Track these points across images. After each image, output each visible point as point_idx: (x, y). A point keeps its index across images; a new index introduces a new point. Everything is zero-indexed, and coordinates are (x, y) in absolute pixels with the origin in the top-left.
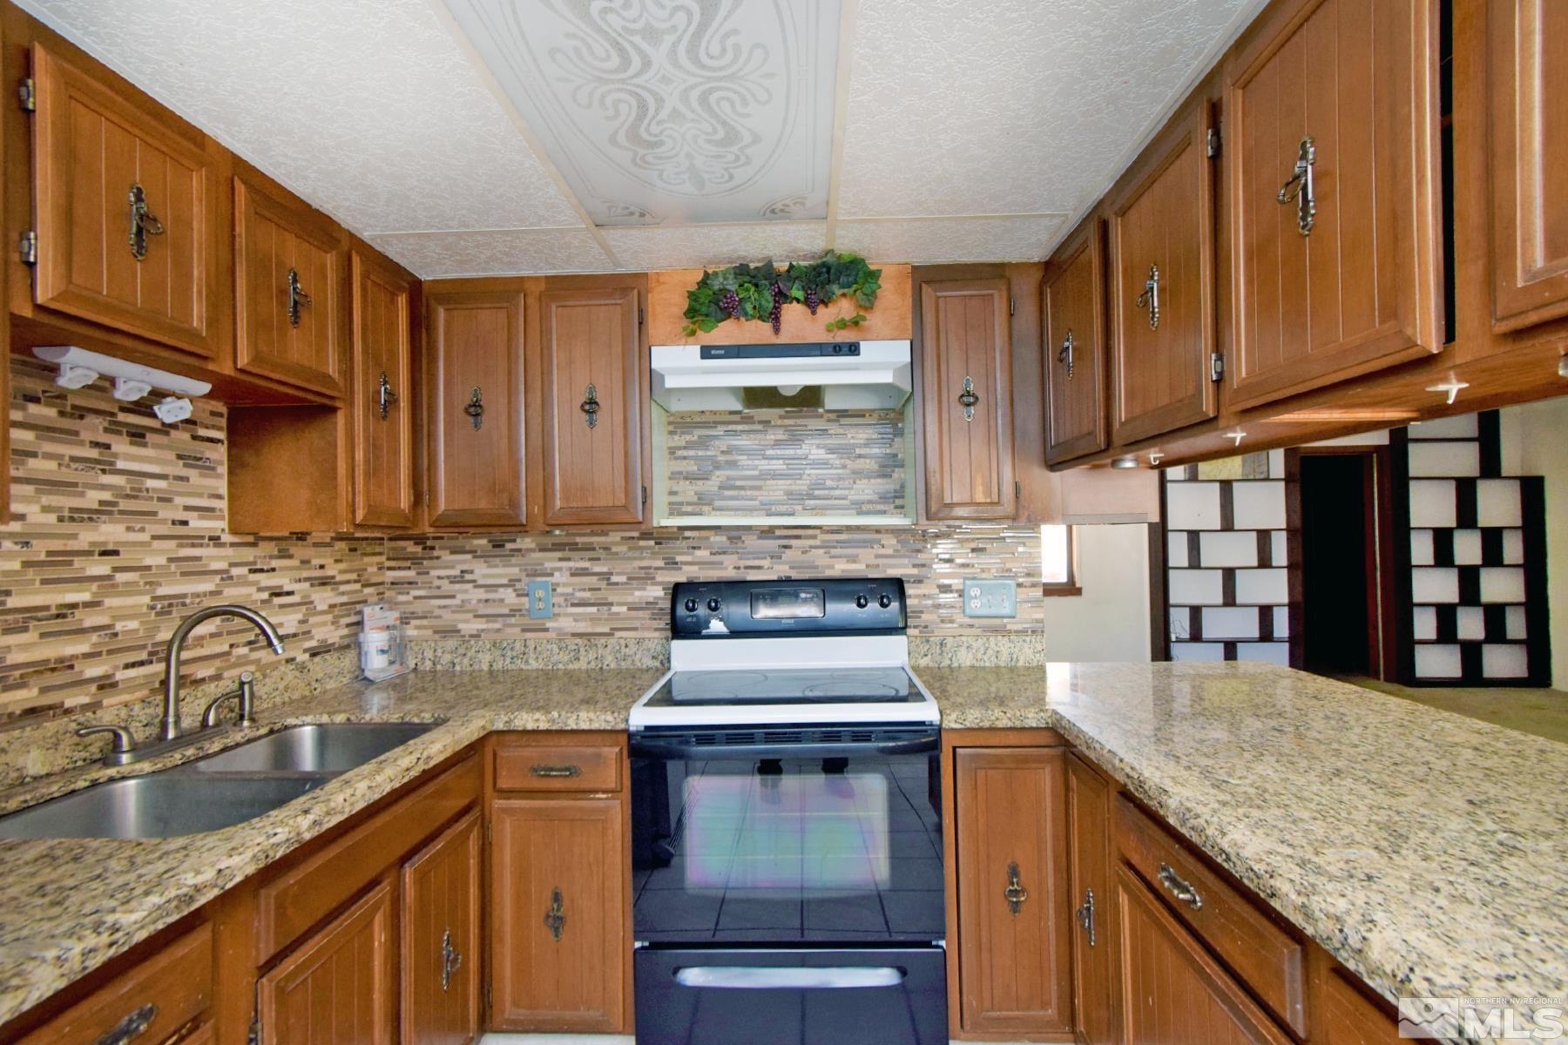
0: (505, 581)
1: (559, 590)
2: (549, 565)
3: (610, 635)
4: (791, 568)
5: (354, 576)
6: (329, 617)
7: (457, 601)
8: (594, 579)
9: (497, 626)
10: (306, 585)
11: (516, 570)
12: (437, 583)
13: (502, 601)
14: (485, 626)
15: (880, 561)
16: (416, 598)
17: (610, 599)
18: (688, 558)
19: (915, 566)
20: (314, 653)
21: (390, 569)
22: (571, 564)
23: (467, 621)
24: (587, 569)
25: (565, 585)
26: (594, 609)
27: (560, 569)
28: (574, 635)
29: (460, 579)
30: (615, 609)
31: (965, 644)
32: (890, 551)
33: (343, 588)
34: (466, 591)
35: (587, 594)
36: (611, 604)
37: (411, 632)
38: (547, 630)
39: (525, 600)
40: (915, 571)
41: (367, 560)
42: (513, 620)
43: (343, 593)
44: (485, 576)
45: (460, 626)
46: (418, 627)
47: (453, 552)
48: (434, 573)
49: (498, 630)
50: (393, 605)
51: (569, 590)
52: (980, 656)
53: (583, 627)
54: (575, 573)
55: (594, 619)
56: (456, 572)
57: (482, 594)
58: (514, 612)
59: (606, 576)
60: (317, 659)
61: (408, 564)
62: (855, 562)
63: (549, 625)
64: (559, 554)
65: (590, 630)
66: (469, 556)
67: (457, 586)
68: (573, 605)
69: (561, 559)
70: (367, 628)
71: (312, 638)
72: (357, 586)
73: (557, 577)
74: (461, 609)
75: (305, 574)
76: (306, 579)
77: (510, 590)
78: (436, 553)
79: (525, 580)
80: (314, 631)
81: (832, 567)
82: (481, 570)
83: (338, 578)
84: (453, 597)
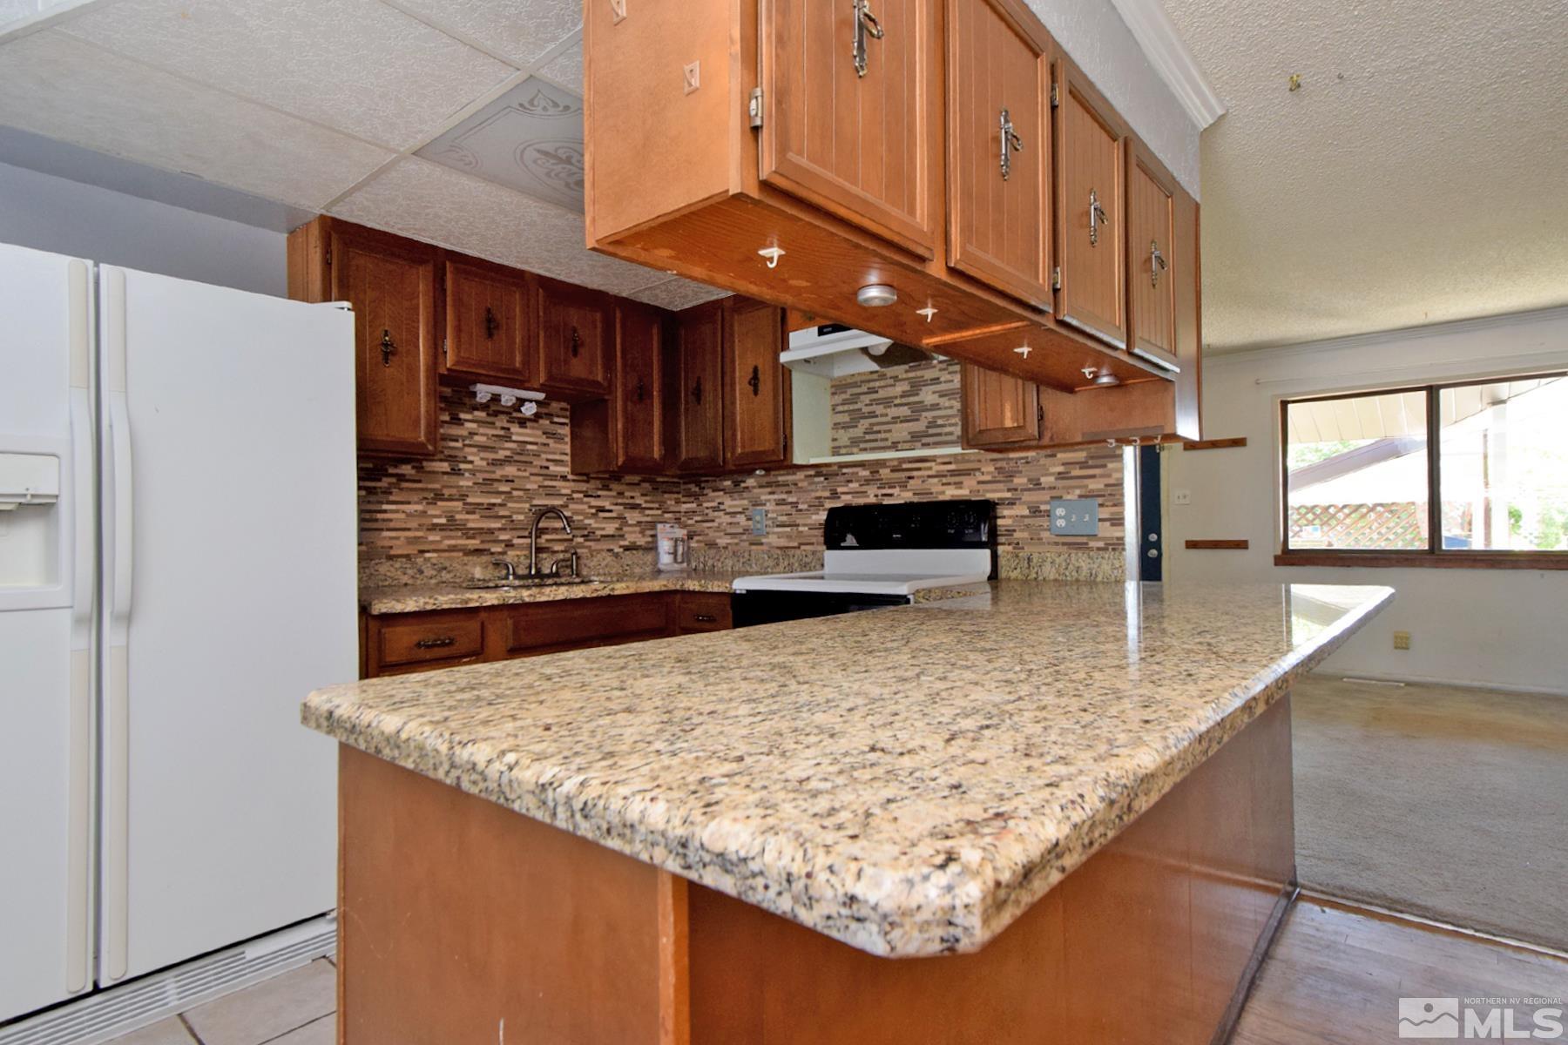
0: (740, 510)
1: (769, 515)
2: (763, 498)
3: (797, 547)
4: (914, 494)
5: (657, 505)
6: (637, 529)
7: (715, 524)
8: (789, 507)
9: (736, 541)
10: (621, 507)
11: (746, 502)
12: (707, 511)
13: (738, 523)
14: (729, 541)
15: (982, 487)
16: (697, 522)
17: (798, 522)
18: (844, 489)
19: (1009, 490)
20: (627, 549)
21: (684, 503)
22: (776, 497)
23: (720, 538)
24: (784, 500)
25: (773, 512)
26: (788, 529)
27: (769, 500)
28: (778, 548)
29: (715, 509)
30: (801, 529)
31: (1049, 559)
32: (988, 478)
33: (648, 512)
34: (720, 517)
35: (784, 518)
36: (798, 525)
37: (693, 544)
38: (762, 544)
39: (750, 523)
40: (1009, 495)
41: (666, 496)
42: (745, 537)
43: (648, 515)
44: (730, 506)
45: (718, 541)
46: (698, 541)
47: (714, 491)
48: (705, 505)
49: (737, 544)
50: (685, 526)
51: (775, 515)
52: (1062, 571)
53: (783, 542)
54: (780, 503)
55: (789, 537)
56: (714, 504)
57: (728, 519)
58: (746, 531)
59: (794, 504)
60: (627, 553)
61: (692, 499)
62: (961, 488)
63: (764, 540)
64: (769, 490)
65: (786, 545)
66: (722, 493)
67: (716, 514)
68: (778, 526)
69: (771, 493)
70: (659, 538)
71: (625, 540)
72: (659, 512)
73: (769, 507)
74: (718, 529)
75: (620, 501)
76: (621, 504)
77: (743, 516)
78: (705, 492)
79: (751, 508)
80: (626, 536)
81: (943, 493)
82: (729, 503)
83: (644, 506)
84: (713, 521)
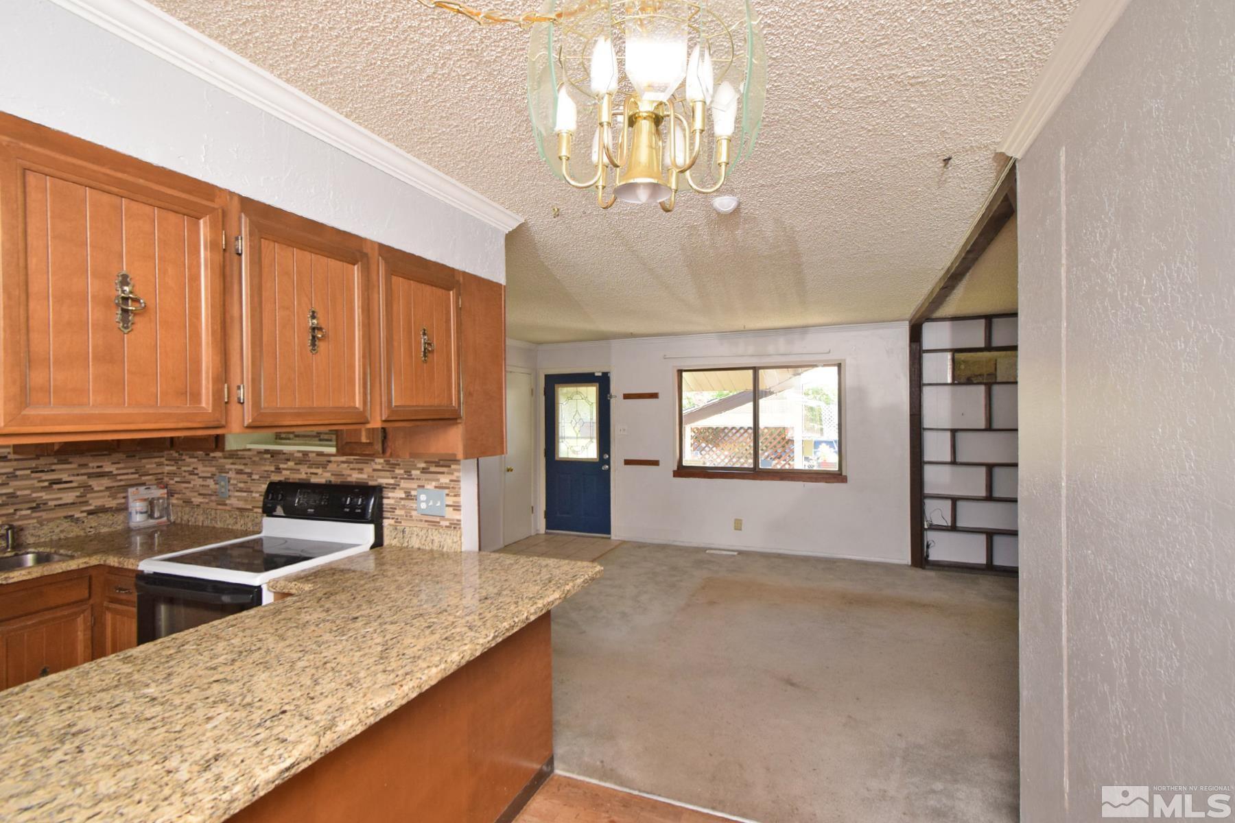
0: (209, 475)
1: (232, 482)
2: (228, 467)
3: (252, 510)
4: (332, 475)
5: (133, 470)
6: (107, 493)
7: (191, 485)
8: (245, 476)
9: (207, 501)
10: (85, 477)
11: (213, 469)
12: (184, 474)
13: (208, 486)
14: (202, 500)
15: (376, 474)
16: (176, 482)
17: (252, 489)
18: (285, 466)
19: (393, 478)
20: (90, 513)
21: (167, 465)
22: (236, 467)
23: (195, 497)
24: (242, 470)
25: (234, 479)
26: (245, 494)
27: (230, 469)
28: (238, 508)
29: (192, 473)
30: (254, 495)
31: (416, 533)
32: (379, 467)
33: (119, 478)
34: (194, 480)
35: (242, 485)
36: (252, 492)
37: (174, 501)
38: (226, 505)
39: (217, 486)
40: (392, 481)
41: (144, 461)
42: (213, 498)
43: (121, 480)
44: (203, 472)
45: (193, 499)
46: (177, 499)
47: (190, 457)
48: (184, 468)
49: (207, 503)
50: (166, 487)
51: (235, 482)
52: (423, 542)
53: (241, 504)
54: (239, 472)
55: (246, 500)
56: (190, 469)
57: (200, 482)
58: (215, 493)
59: (250, 475)
60: (91, 516)
61: (173, 463)
62: (361, 473)
63: (228, 502)
64: (231, 461)
65: (244, 507)
66: (196, 460)
67: (192, 477)
68: (237, 491)
69: (233, 464)
70: (130, 500)
71: (90, 505)
72: (136, 476)
73: (232, 474)
74: (193, 490)
75: (83, 471)
76: (82, 475)
77: (212, 480)
78: (184, 457)
79: (218, 474)
80: (91, 502)
81: (350, 475)
82: (202, 469)
83: (115, 472)
84: (189, 482)
